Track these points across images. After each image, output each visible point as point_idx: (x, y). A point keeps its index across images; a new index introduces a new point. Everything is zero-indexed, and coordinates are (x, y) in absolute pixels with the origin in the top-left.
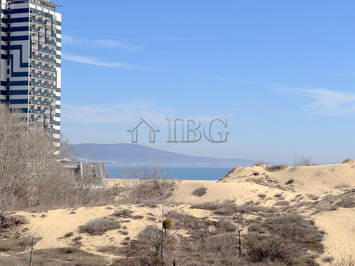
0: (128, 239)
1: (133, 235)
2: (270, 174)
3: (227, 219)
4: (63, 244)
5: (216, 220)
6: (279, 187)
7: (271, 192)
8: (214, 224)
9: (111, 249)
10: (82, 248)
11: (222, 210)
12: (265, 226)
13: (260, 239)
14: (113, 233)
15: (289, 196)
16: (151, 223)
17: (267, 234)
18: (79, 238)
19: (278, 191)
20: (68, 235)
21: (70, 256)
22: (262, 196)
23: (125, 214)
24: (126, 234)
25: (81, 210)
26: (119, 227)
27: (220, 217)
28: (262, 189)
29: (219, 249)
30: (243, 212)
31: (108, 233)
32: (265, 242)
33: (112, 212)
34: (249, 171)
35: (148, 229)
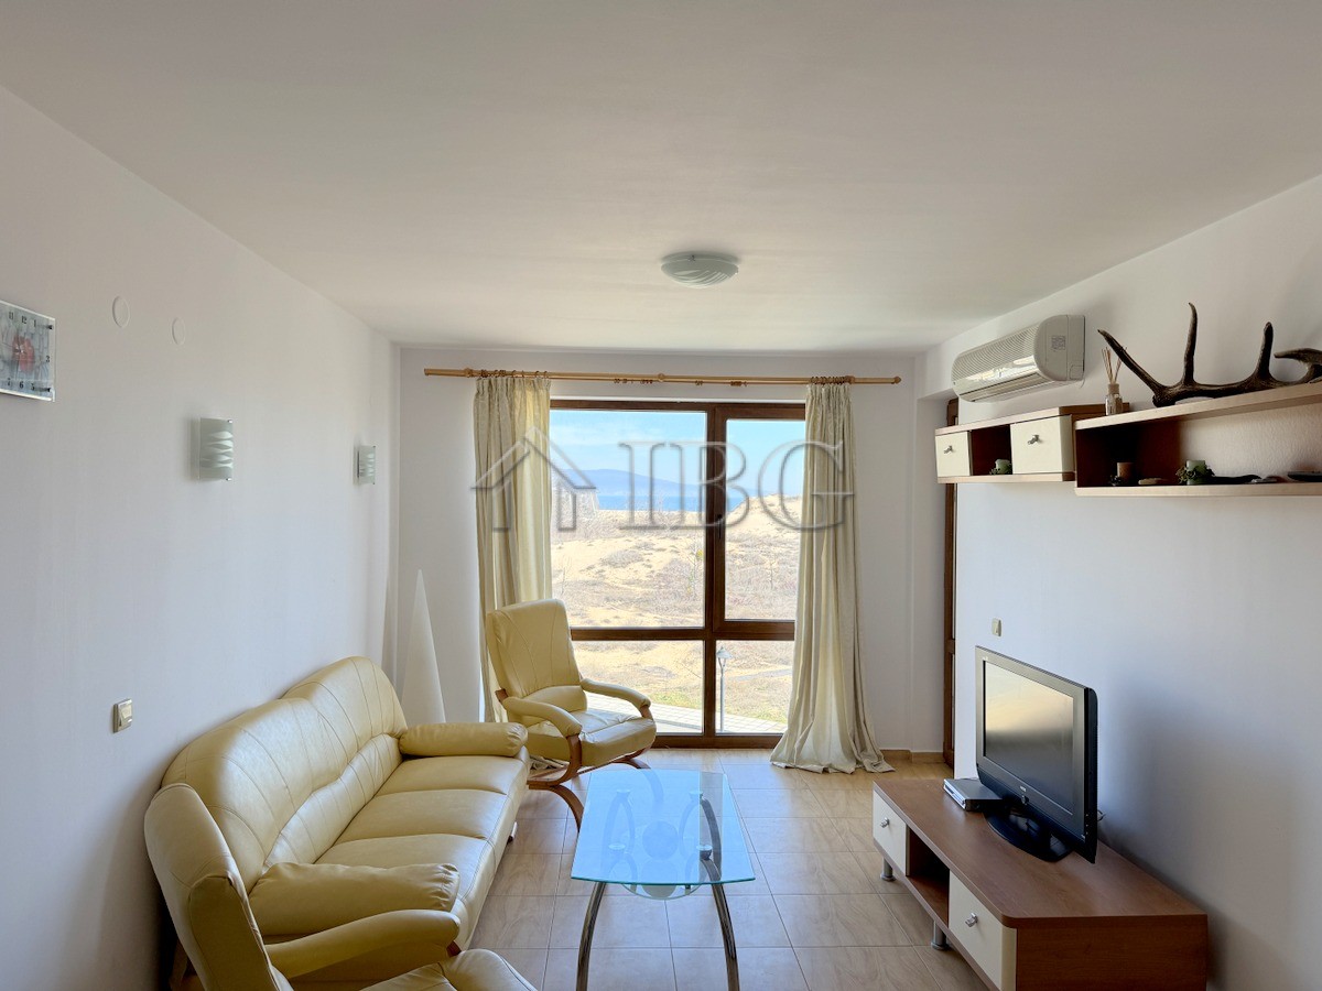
0: (653, 572)
1: (657, 568)
3: (754, 552)
4: (585, 577)
5: (743, 553)
8: (742, 557)
9: (638, 582)
10: (607, 581)
11: (748, 543)
14: (637, 566)
16: (675, 556)
18: (603, 571)
20: (589, 568)
21: (597, 589)
23: (646, 546)
24: (650, 567)
25: (598, 542)
26: (642, 560)
27: (747, 549)
29: (749, 582)
30: (771, 545)
31: (631, 566)
33: (633, 544)
35: (672, 562)
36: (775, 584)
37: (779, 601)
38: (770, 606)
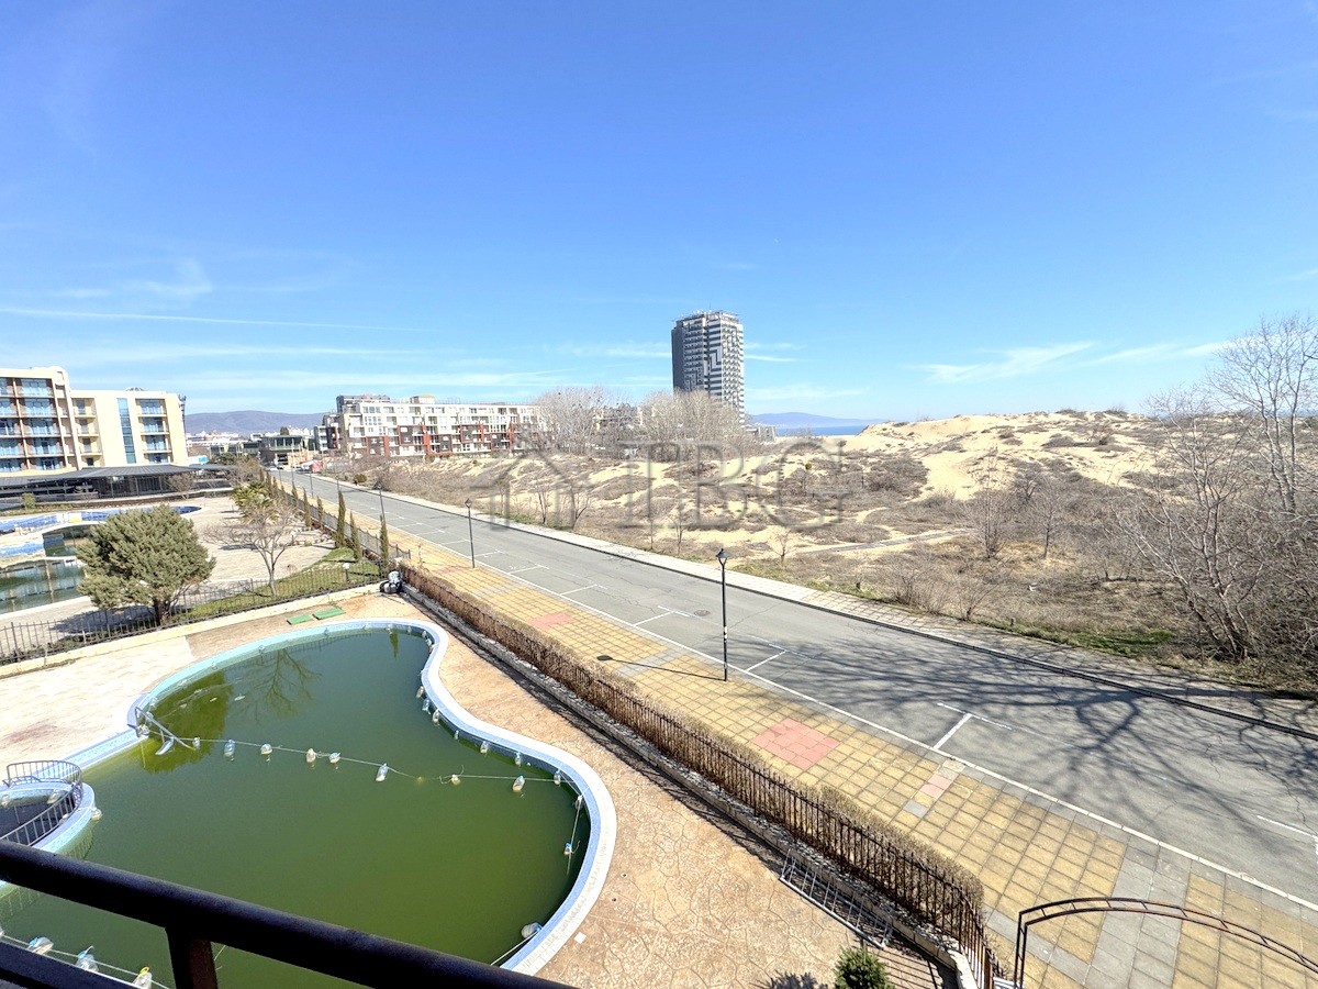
2: (897, 430)
6: (902, 438)
7: (896, 442)
12: (883, 466)
13: (879, 475)
15: (909, 444)
17: (885, 472)
19: (902, 441)
22: (888, 445)
28: (888, 440)
32: (882, 477)
34: (879, 428)
36: (867, 484)
37: (866, 495)
38: (859, 498)
